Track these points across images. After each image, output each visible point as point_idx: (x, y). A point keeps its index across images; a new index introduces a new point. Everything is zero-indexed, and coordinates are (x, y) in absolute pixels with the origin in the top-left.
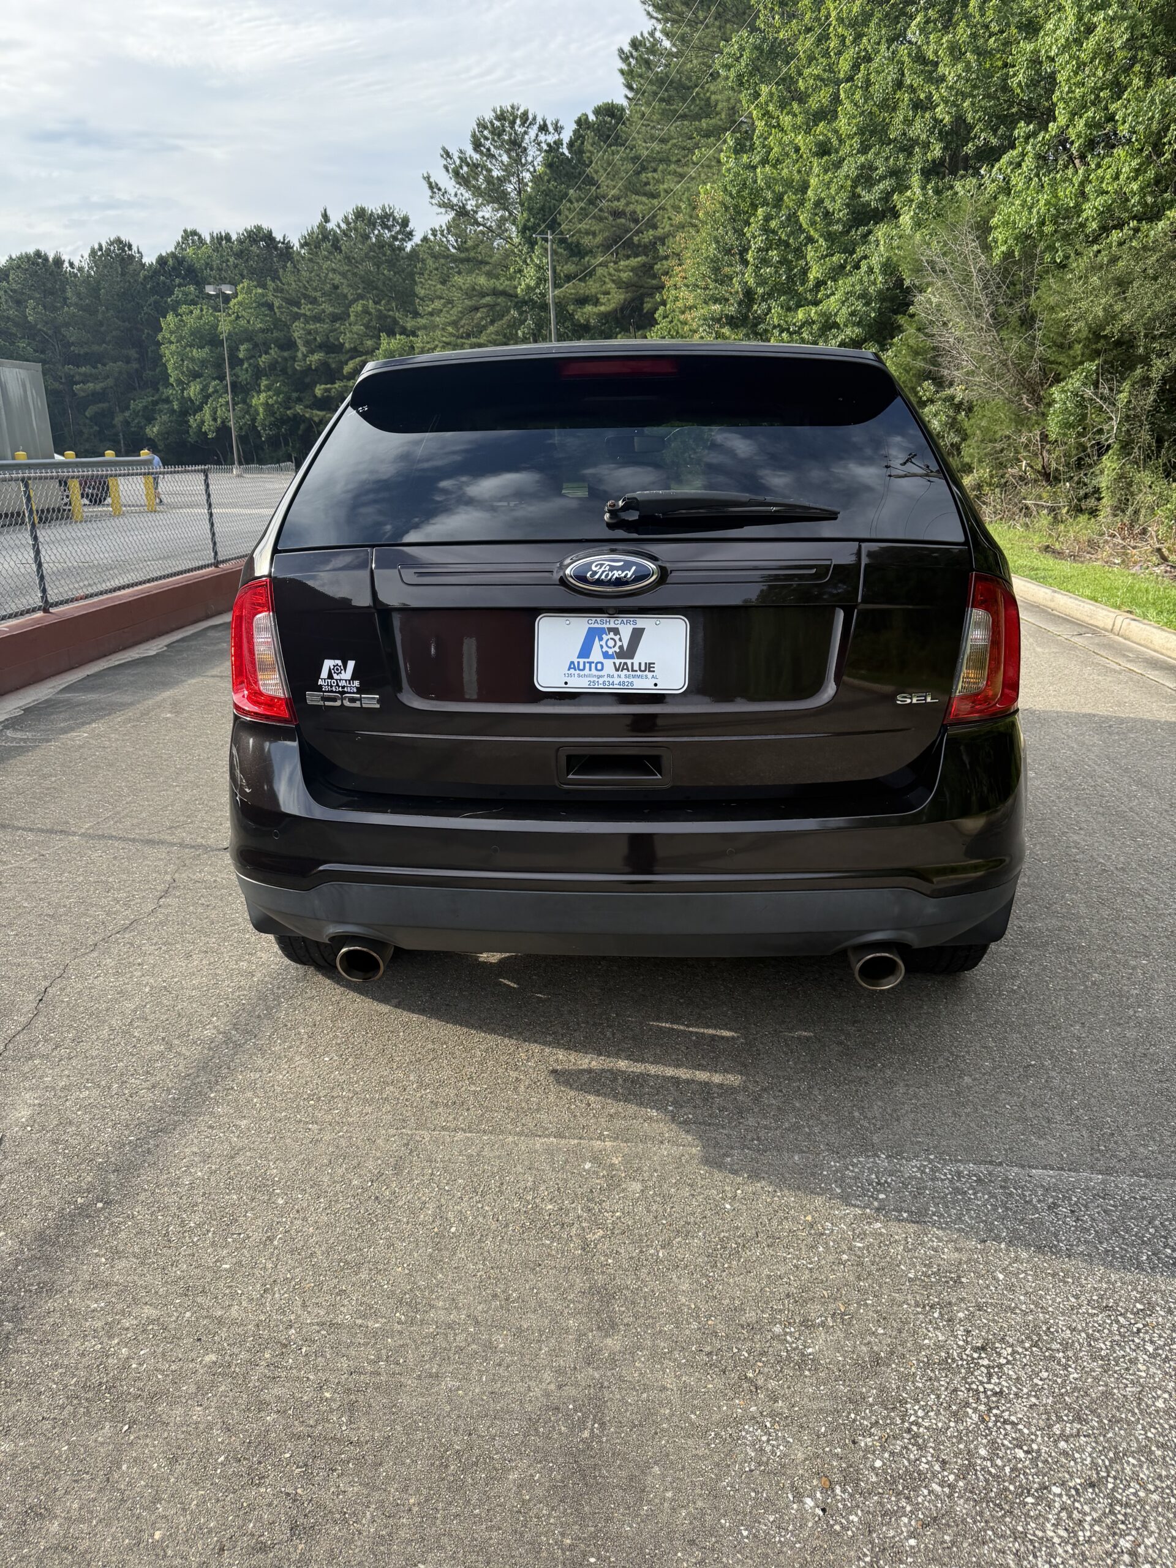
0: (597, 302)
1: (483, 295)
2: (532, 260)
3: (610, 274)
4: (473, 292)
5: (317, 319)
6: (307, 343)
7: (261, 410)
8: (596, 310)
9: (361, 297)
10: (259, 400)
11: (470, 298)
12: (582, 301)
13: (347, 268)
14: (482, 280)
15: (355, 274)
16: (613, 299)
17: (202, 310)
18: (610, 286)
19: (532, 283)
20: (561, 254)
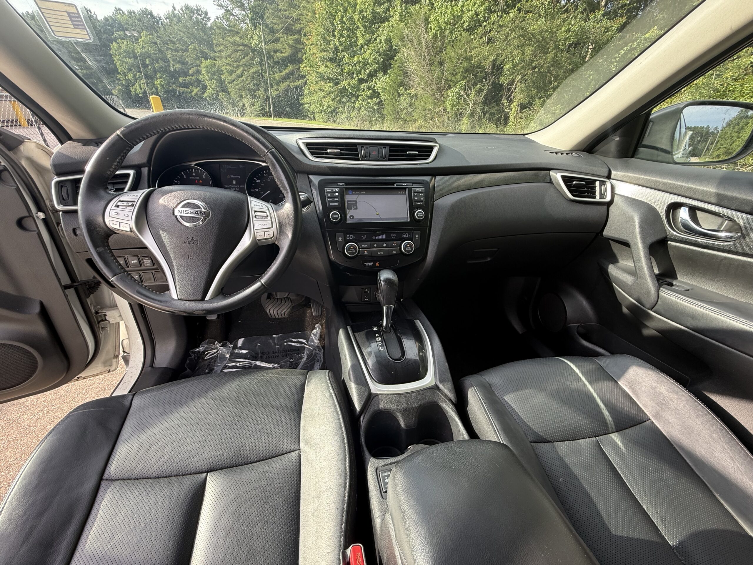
0: (282, 52)
1: (239, 46)
2: (256, 33)
3: (285, 41)
4: (234, 44)
5: (176, 50)
6: (173, 60)
7: (159, 86)
8: (281, 55)
10: (157, 82)
11: (234, 46)
12: (276, 51)
14: (238, 39)
16: (288, 52)
17: (127, 42)
18: (286, 45)
19: (257, 43)
20: (267, 31)
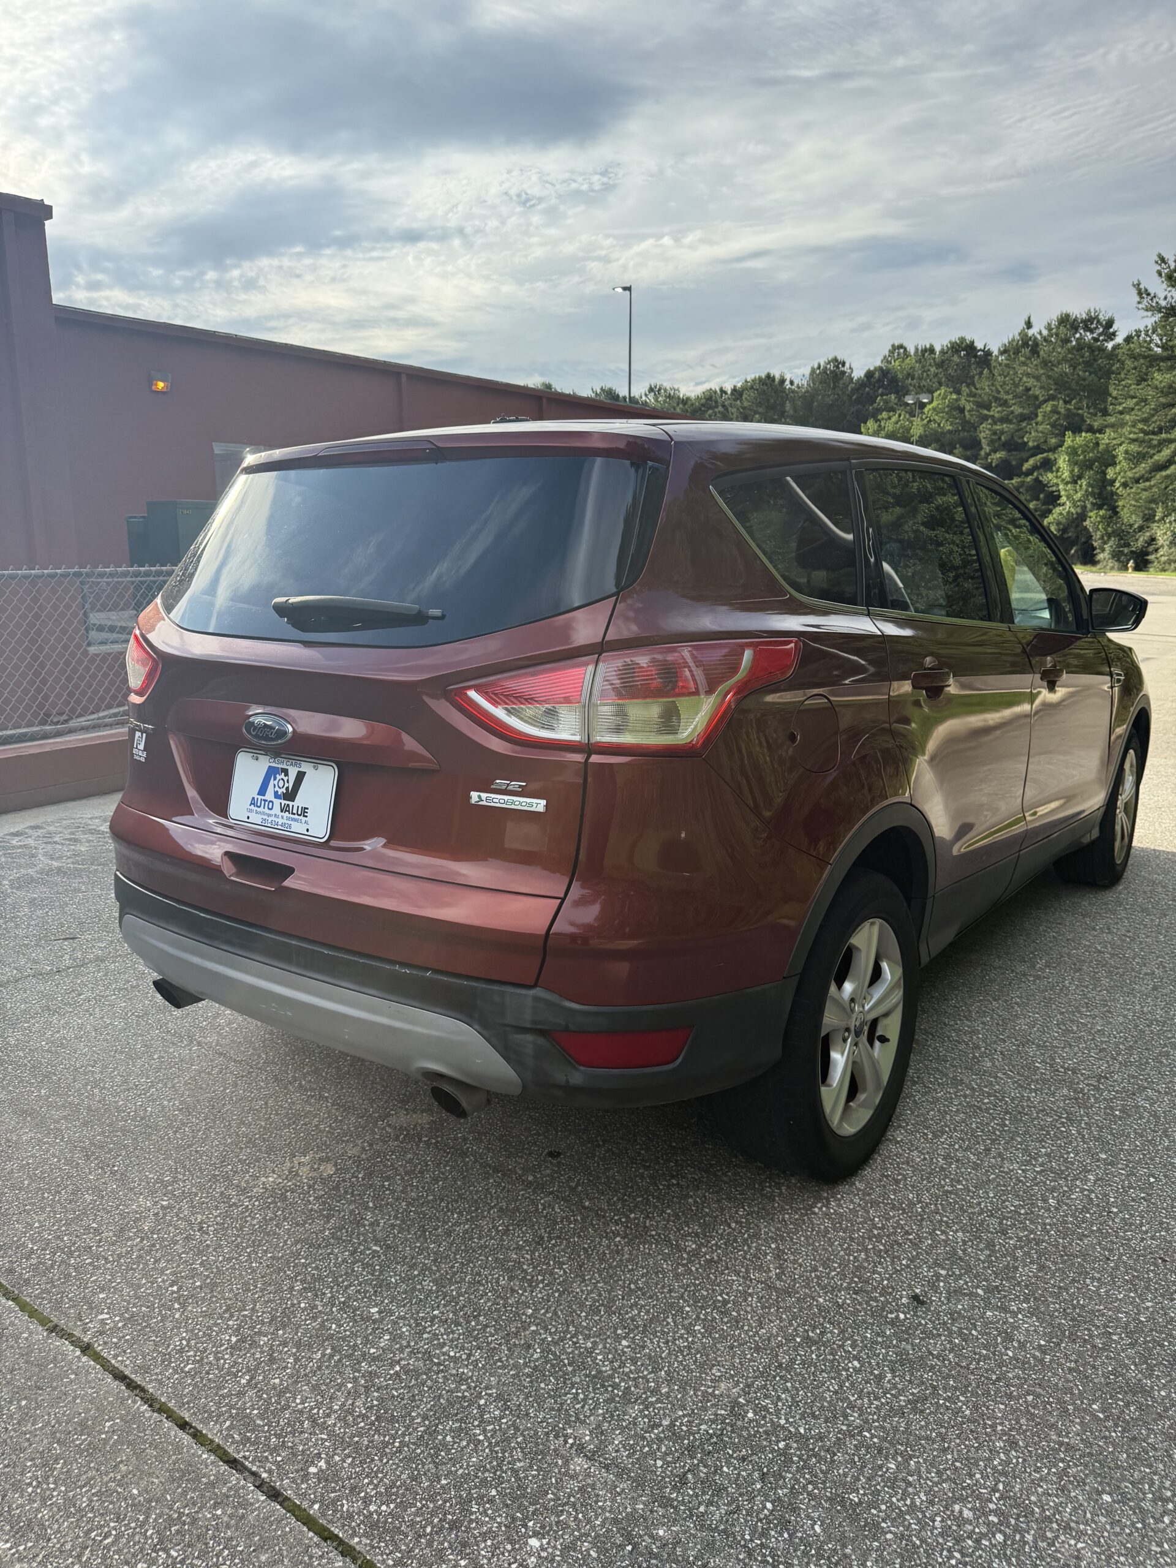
9: (1052, 398)
13: (1042, 371)
15: (1049, 377)
